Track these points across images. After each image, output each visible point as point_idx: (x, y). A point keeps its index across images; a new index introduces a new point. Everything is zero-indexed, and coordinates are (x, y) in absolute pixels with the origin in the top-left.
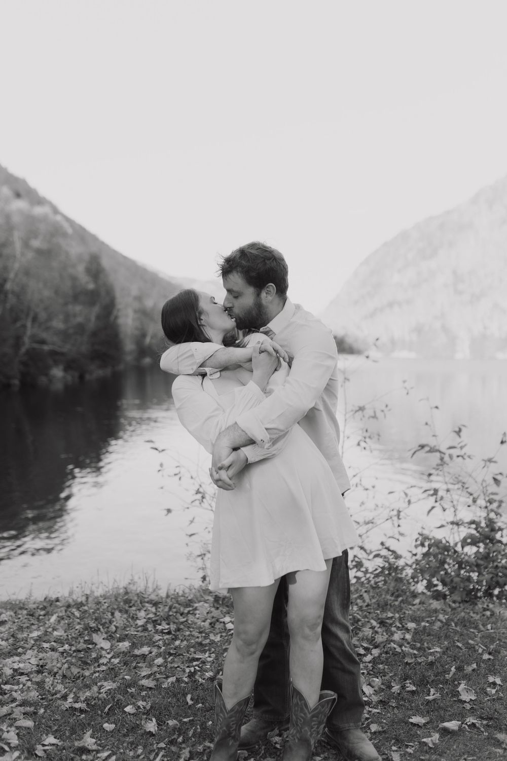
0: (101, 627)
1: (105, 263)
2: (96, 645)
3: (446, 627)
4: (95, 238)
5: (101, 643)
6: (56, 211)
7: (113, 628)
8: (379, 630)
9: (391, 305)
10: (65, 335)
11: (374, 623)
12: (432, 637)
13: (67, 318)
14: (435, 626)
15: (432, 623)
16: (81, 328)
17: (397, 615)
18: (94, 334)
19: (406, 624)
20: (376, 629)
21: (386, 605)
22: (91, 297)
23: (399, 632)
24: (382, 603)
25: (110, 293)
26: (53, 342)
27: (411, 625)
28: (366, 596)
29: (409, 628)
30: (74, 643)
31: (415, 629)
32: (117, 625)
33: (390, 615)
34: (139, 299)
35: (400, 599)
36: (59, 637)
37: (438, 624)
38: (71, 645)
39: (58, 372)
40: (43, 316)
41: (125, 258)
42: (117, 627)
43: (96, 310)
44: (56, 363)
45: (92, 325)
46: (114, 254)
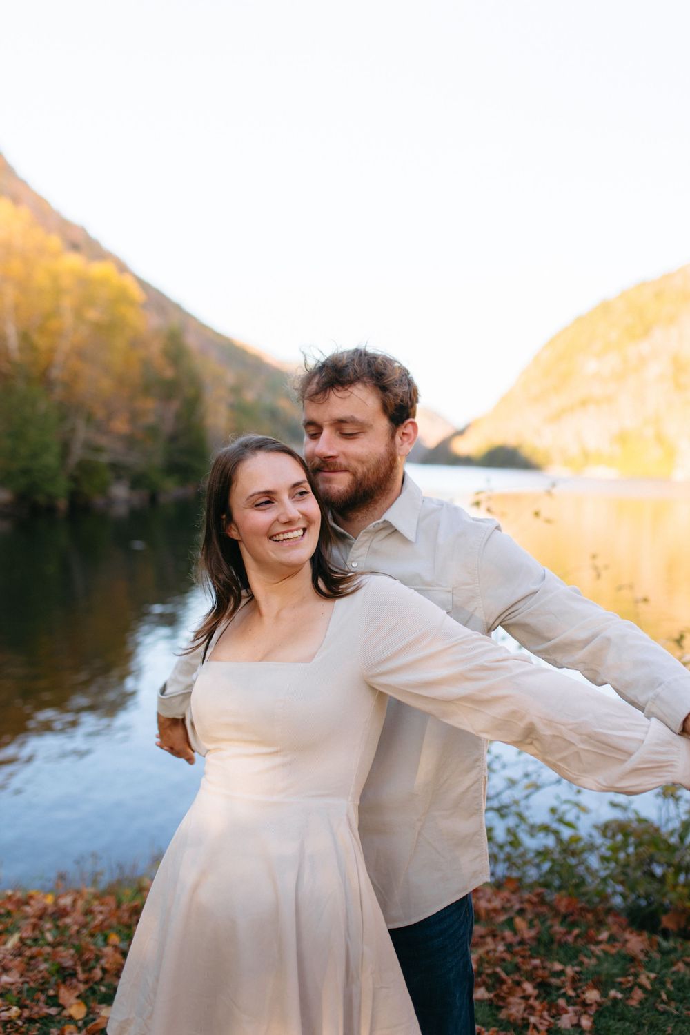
0: (79, 969)
1: (191, 341)
2: (64, 1008)
3: (651, 1000)
4: (177, 307)
5: (71, 1006)
6: (122, 268)
7: (98, 973)
8: (536, 1004)
9: (584, 403)
10: (130, 441)
11: (529, 988)
12: (627, 1024)
13: (134, 416)
14: (632, 998)
15: (628, 991)
16: (152, 431)
17: (570, 971)
18: (173, 438)
19: (583, 993)
20: (532, 1001)
21: (552, 941)
22: (168, 390)
23: (570, 1009)
24: (545, 938)
25: (195, 382)
26: (112, 450)
27: (592, 995)
28: (520, 922)
29: (588, 1002)
30: (28, 1002)
31: (599, 1004)
32: (107, 966)
33: (558, 967)
34: (236, 390)
35: (576, 931)
36: (8, 987)
37: (638, 994)
38: (22, 1007)
39: (120, 491)
40: (100, 414)
41: (218, 335)
42: (104, 970)
43: (175, 405)
44: (119, 478)
45: (168, 427)
46: (203, 329)
